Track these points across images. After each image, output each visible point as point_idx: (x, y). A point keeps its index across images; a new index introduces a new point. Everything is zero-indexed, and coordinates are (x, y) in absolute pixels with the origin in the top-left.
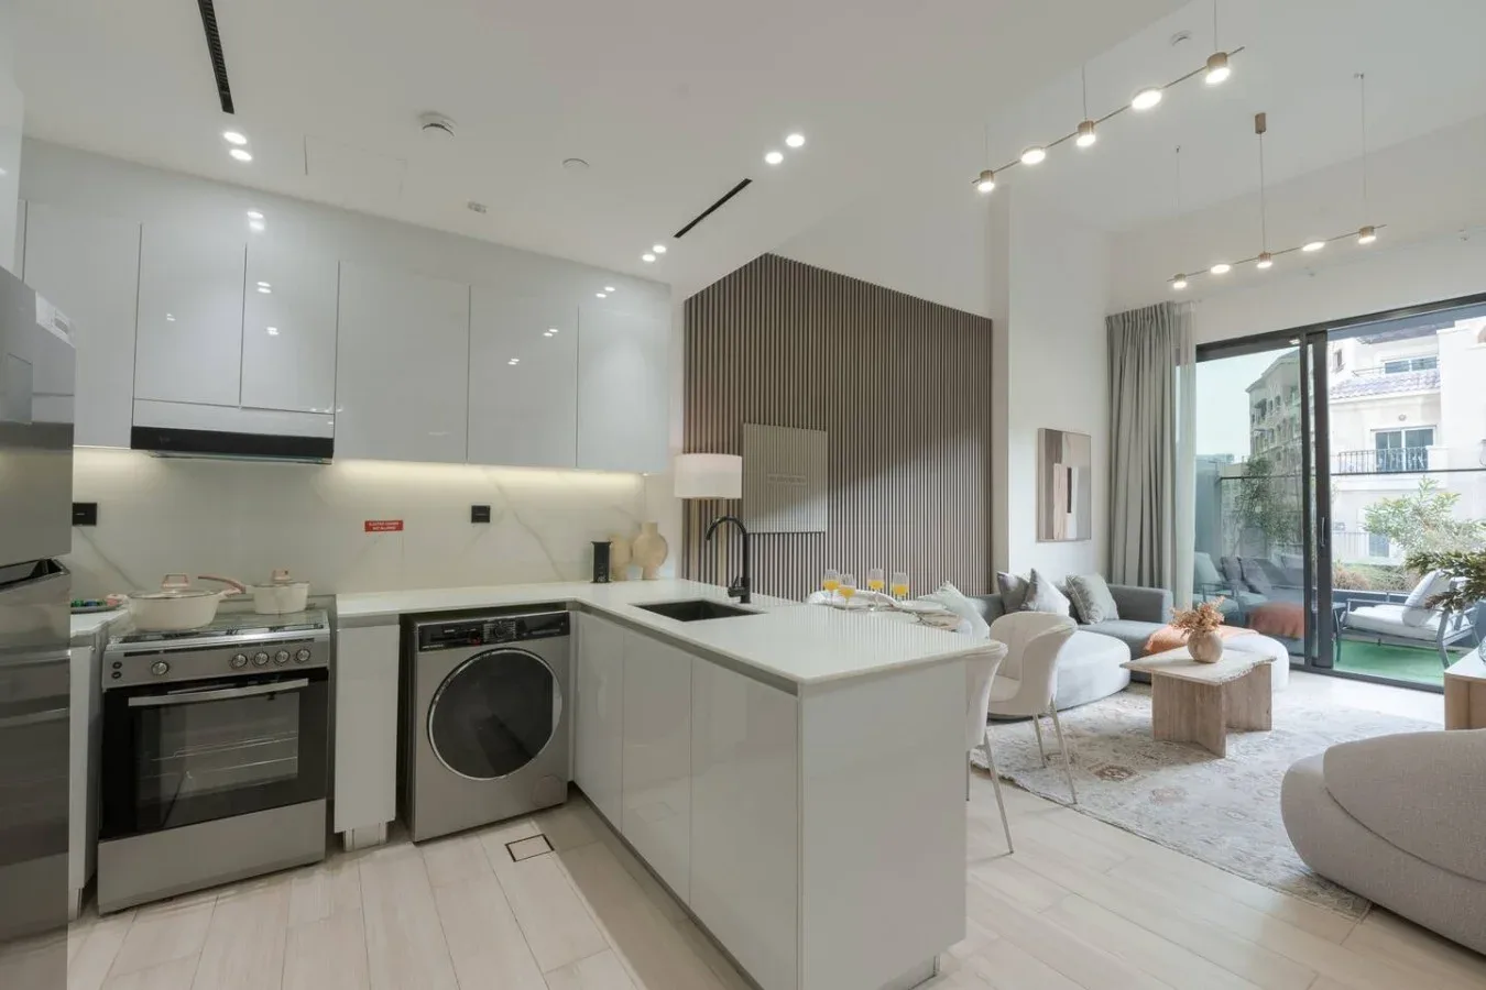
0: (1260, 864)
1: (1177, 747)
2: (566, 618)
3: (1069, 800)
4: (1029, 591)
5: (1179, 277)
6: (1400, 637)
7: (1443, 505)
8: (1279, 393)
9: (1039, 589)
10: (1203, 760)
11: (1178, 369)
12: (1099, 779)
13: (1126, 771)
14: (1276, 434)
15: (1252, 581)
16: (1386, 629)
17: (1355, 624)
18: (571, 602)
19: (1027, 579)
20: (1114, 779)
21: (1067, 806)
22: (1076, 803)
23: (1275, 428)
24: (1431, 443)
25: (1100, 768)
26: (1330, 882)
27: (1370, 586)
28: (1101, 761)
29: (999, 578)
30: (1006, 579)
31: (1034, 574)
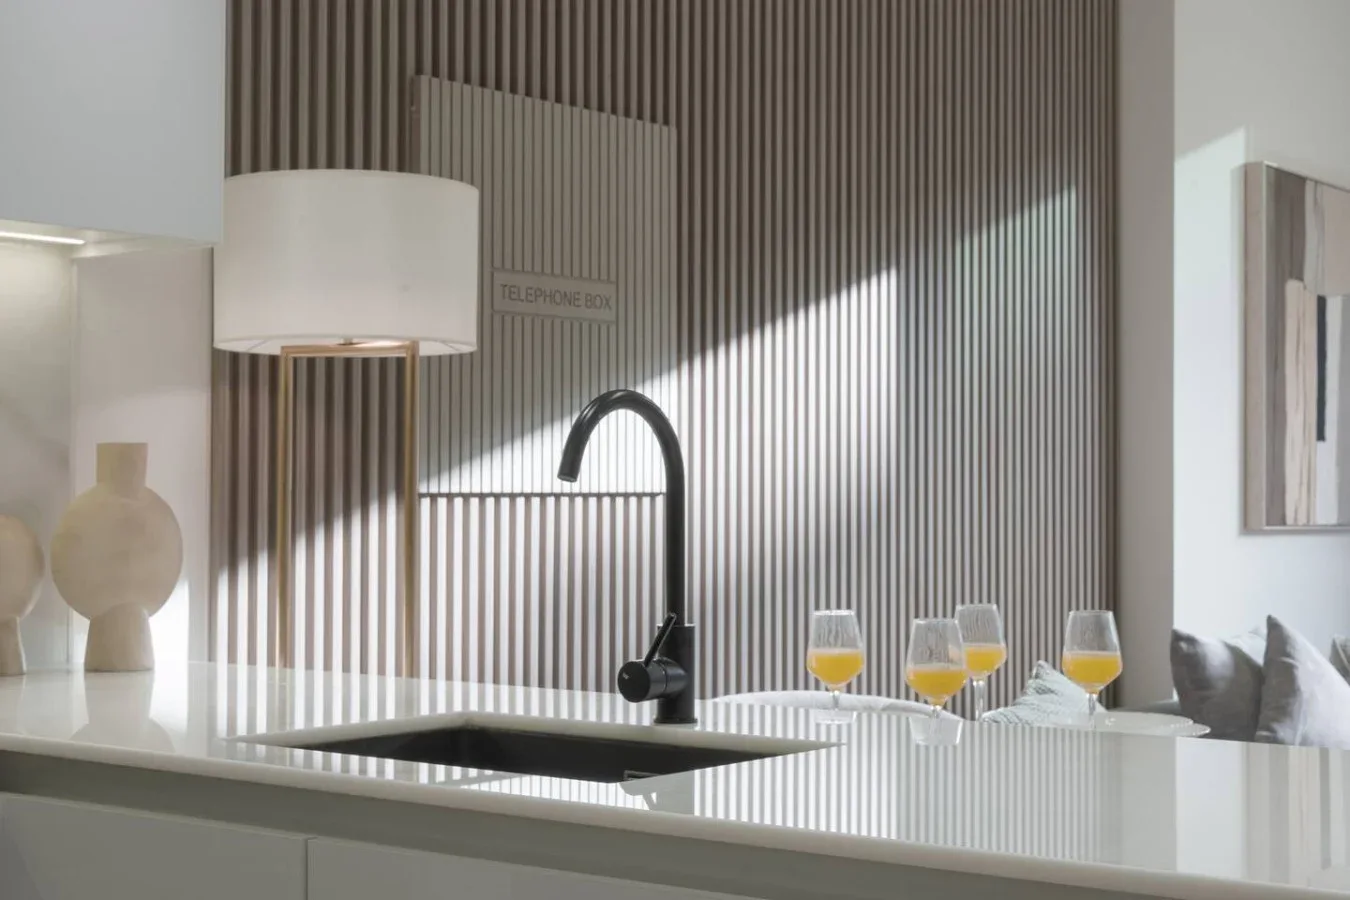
29: (1175, 650)
30: (1199, 650)
31: (1276, 633)
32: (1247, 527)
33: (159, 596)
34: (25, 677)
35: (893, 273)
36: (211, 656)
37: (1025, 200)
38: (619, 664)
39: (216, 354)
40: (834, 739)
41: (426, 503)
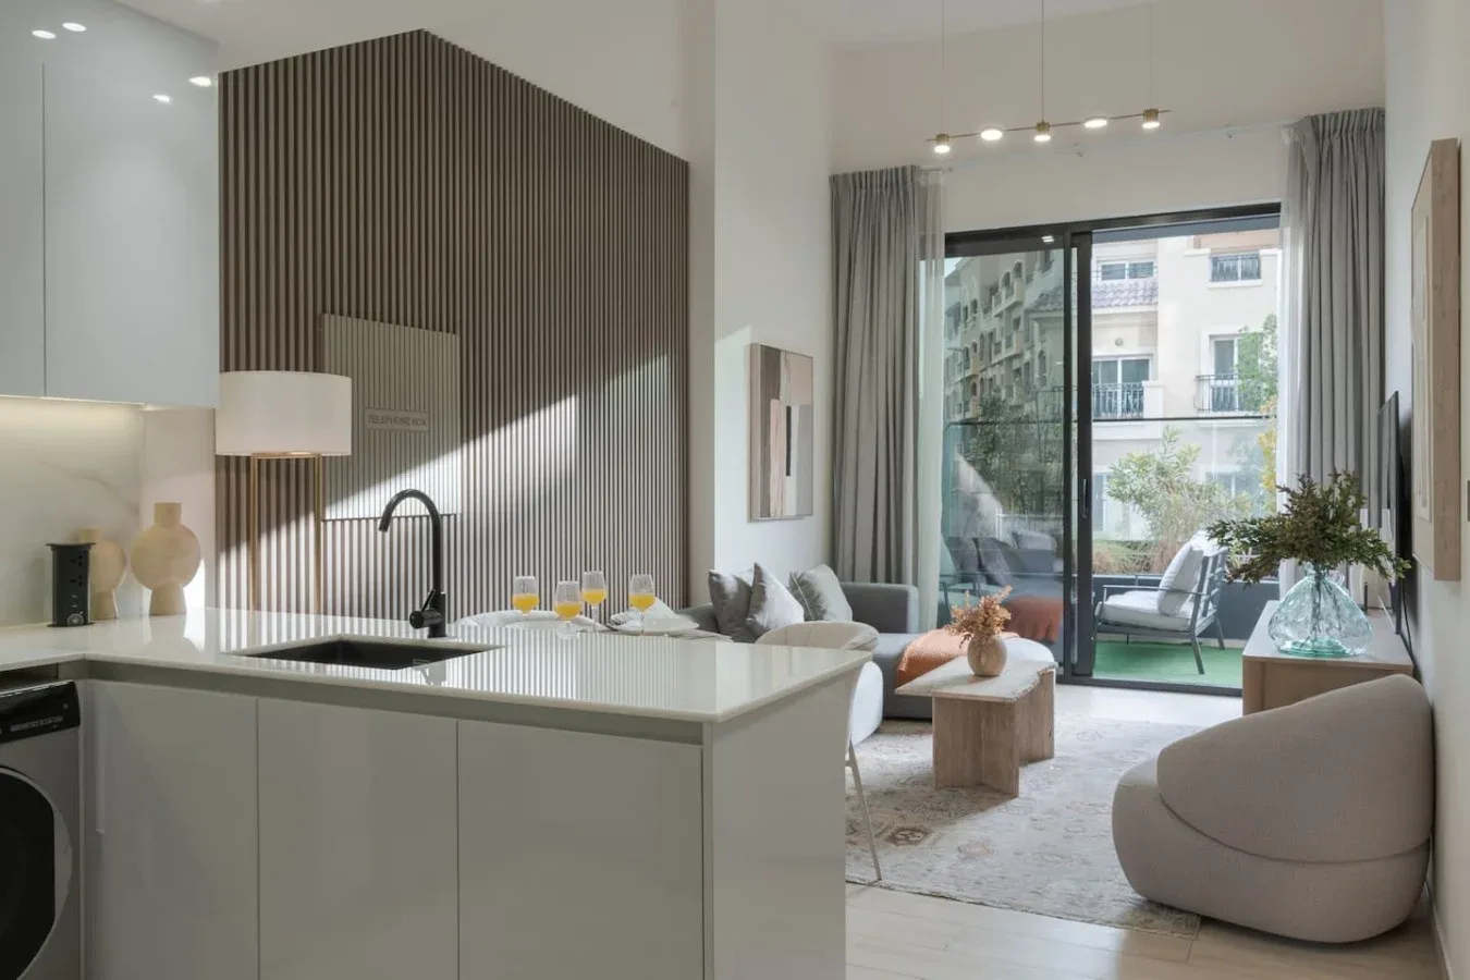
0: (1092, 904)
1: (964, 793)
2: (70, 689)
3: (872, 877)
4: (755, 594)
5: (941, 138)
6: (1154, 629)
7: (1185, 462)
8: (976, 295)
9: (769, 594)
10: (998, 804)
11: (923, 264)
12: (893, 846)
13: (919, 831)
14: (971, 354)
15: (990, 569)
16: (1142, 621)
17: (1111, 617)
18: (69, 663)
19: (749, 579)
20: (911, 843)
21: (870, 885)
22: (880, 879)
23: (969, 346)
24: (1146, 378)
25: (888, 833)
26: (1162, 906)
27: (1115, 569)
28: (886, 823)
29: (711, 581)
30: (722, 581)
31: (758, 571)
32: (751, 518)
33: (188, 576)
34: (118, 621)
35: (573, 399)
36: (217, 605)
37: (641, 360)
38: (410, 612)
39: (217, 456)
40: (504, 644)
41: (330, 524)
